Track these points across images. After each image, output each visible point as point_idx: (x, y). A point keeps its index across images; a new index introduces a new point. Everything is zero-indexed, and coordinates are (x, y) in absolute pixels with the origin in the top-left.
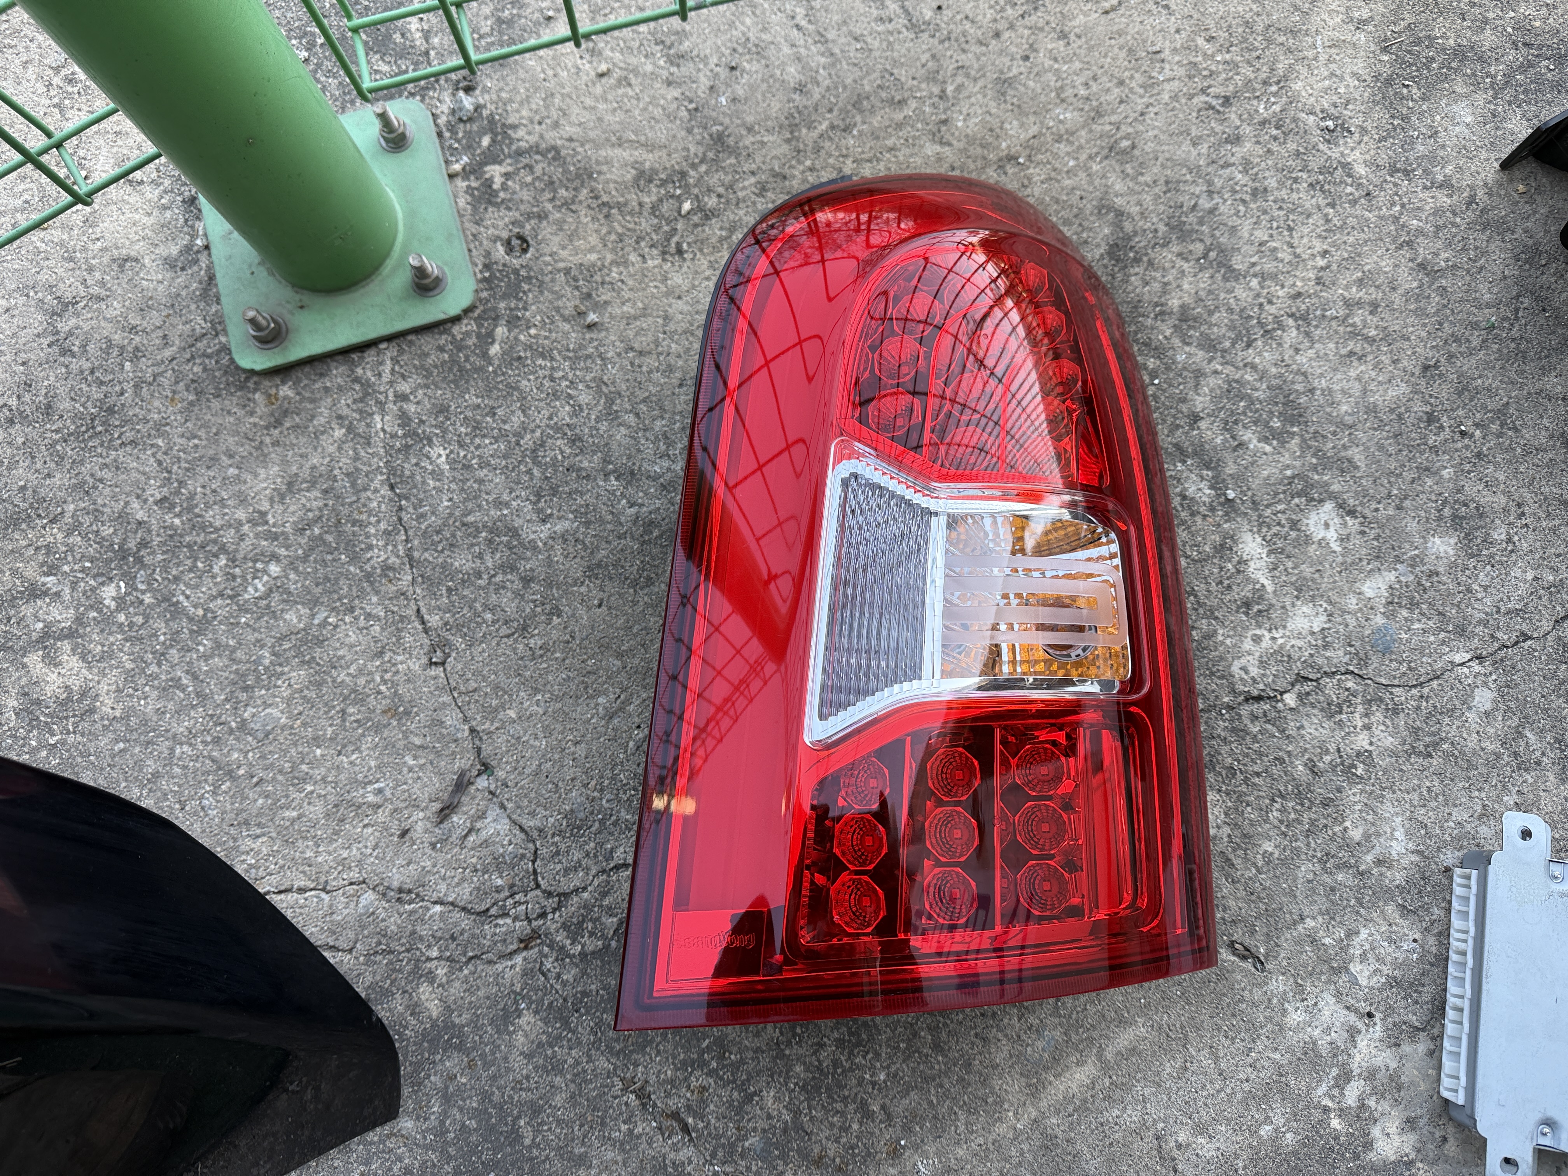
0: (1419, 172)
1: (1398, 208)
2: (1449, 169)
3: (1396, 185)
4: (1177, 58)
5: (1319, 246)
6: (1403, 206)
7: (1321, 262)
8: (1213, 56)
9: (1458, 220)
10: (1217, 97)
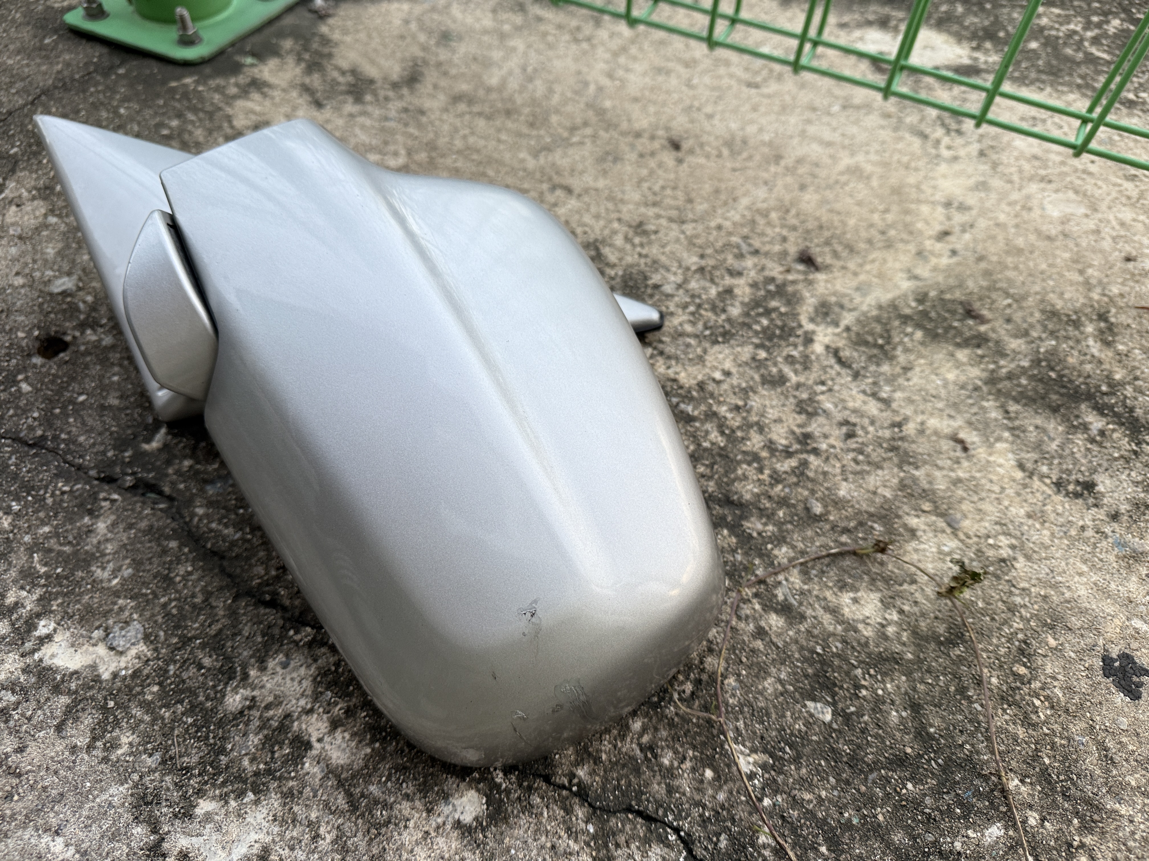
0: (870, 380)
1: (824, 388)
2: (898, 395)
3: (839, 374)
4: (746, 213)
5: (728, 365)
6: (830, 390)
7: (718, 375)
8: (774, 227)
9: (871, 429)
10: (750, 245)
